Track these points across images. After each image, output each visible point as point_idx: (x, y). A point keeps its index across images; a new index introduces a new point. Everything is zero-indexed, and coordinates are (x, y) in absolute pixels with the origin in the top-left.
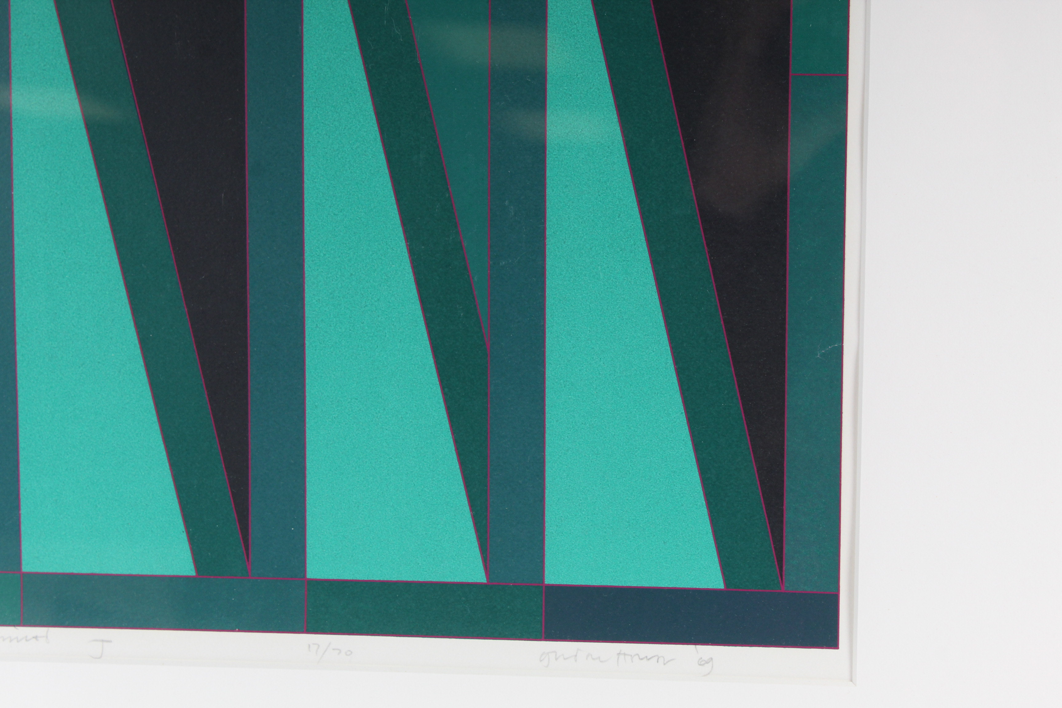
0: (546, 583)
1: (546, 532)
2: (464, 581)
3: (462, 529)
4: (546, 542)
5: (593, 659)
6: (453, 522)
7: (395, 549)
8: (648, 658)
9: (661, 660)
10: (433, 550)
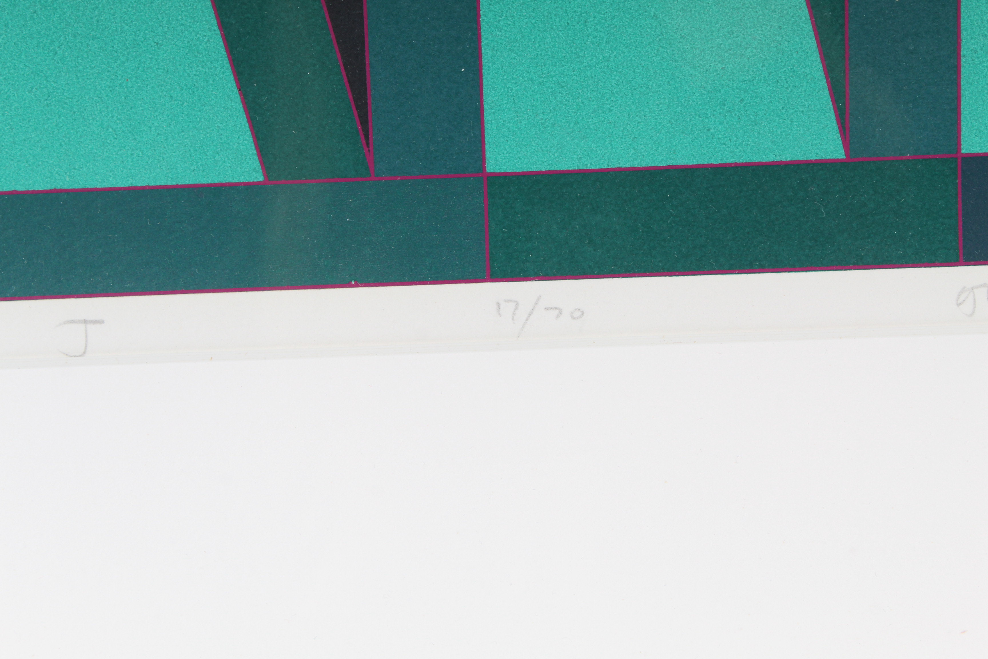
0: (964, 151)
1: (962, 49)
2: (800, 158)
3: (794, 55)
4: (963, 70)
6: (778, 41)
7: (661, 103)
10: (737, 101)
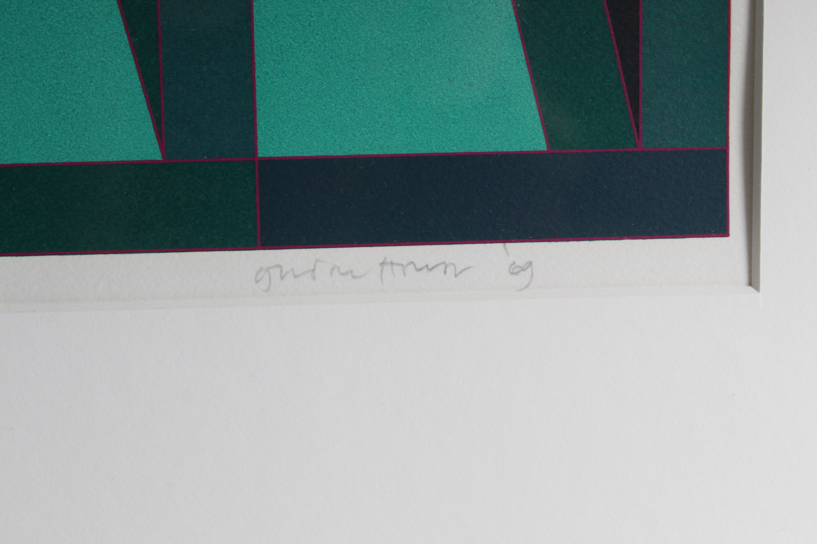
0: (260, 155)
1: (256, 71)
2: (125, 159)
3: (117, 74)
4: (257, 88)
5: (343, 274)
6: (102, 62)
7: (5, 112)
8: (430, 267)
9: (450, 270)
10: (70, 110)
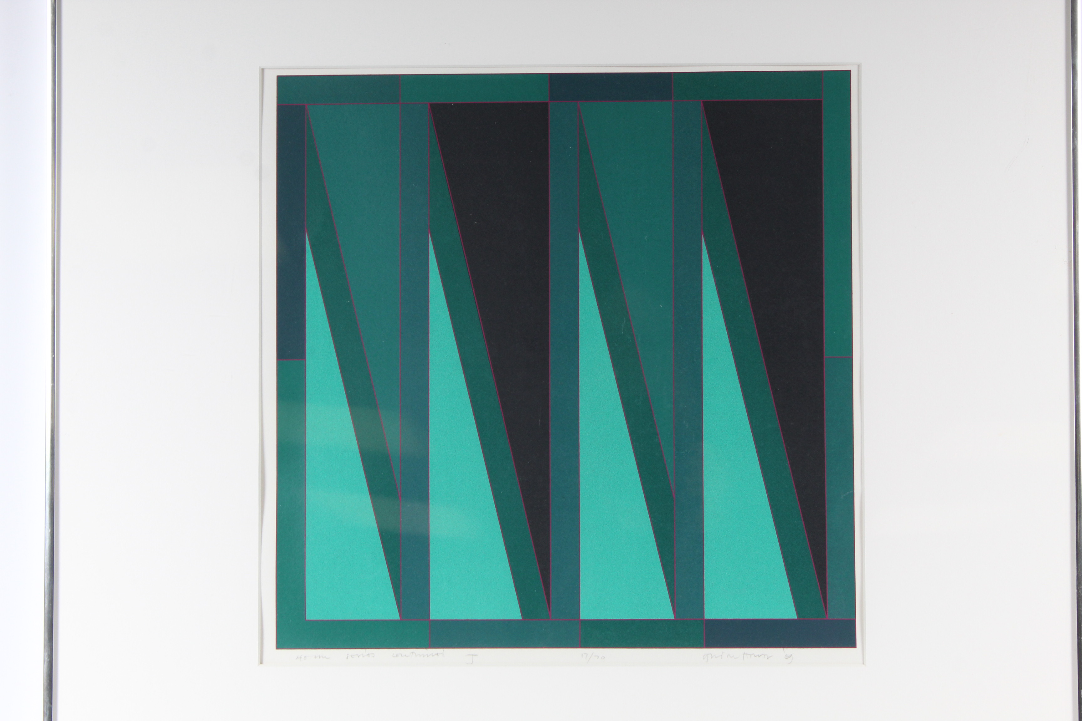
0: (705, 618)
1: (705, 592)
2: (663, 619)
3: (661, 592)
5: (731, 657)
8: (759, 655)
9: (766, 656)
